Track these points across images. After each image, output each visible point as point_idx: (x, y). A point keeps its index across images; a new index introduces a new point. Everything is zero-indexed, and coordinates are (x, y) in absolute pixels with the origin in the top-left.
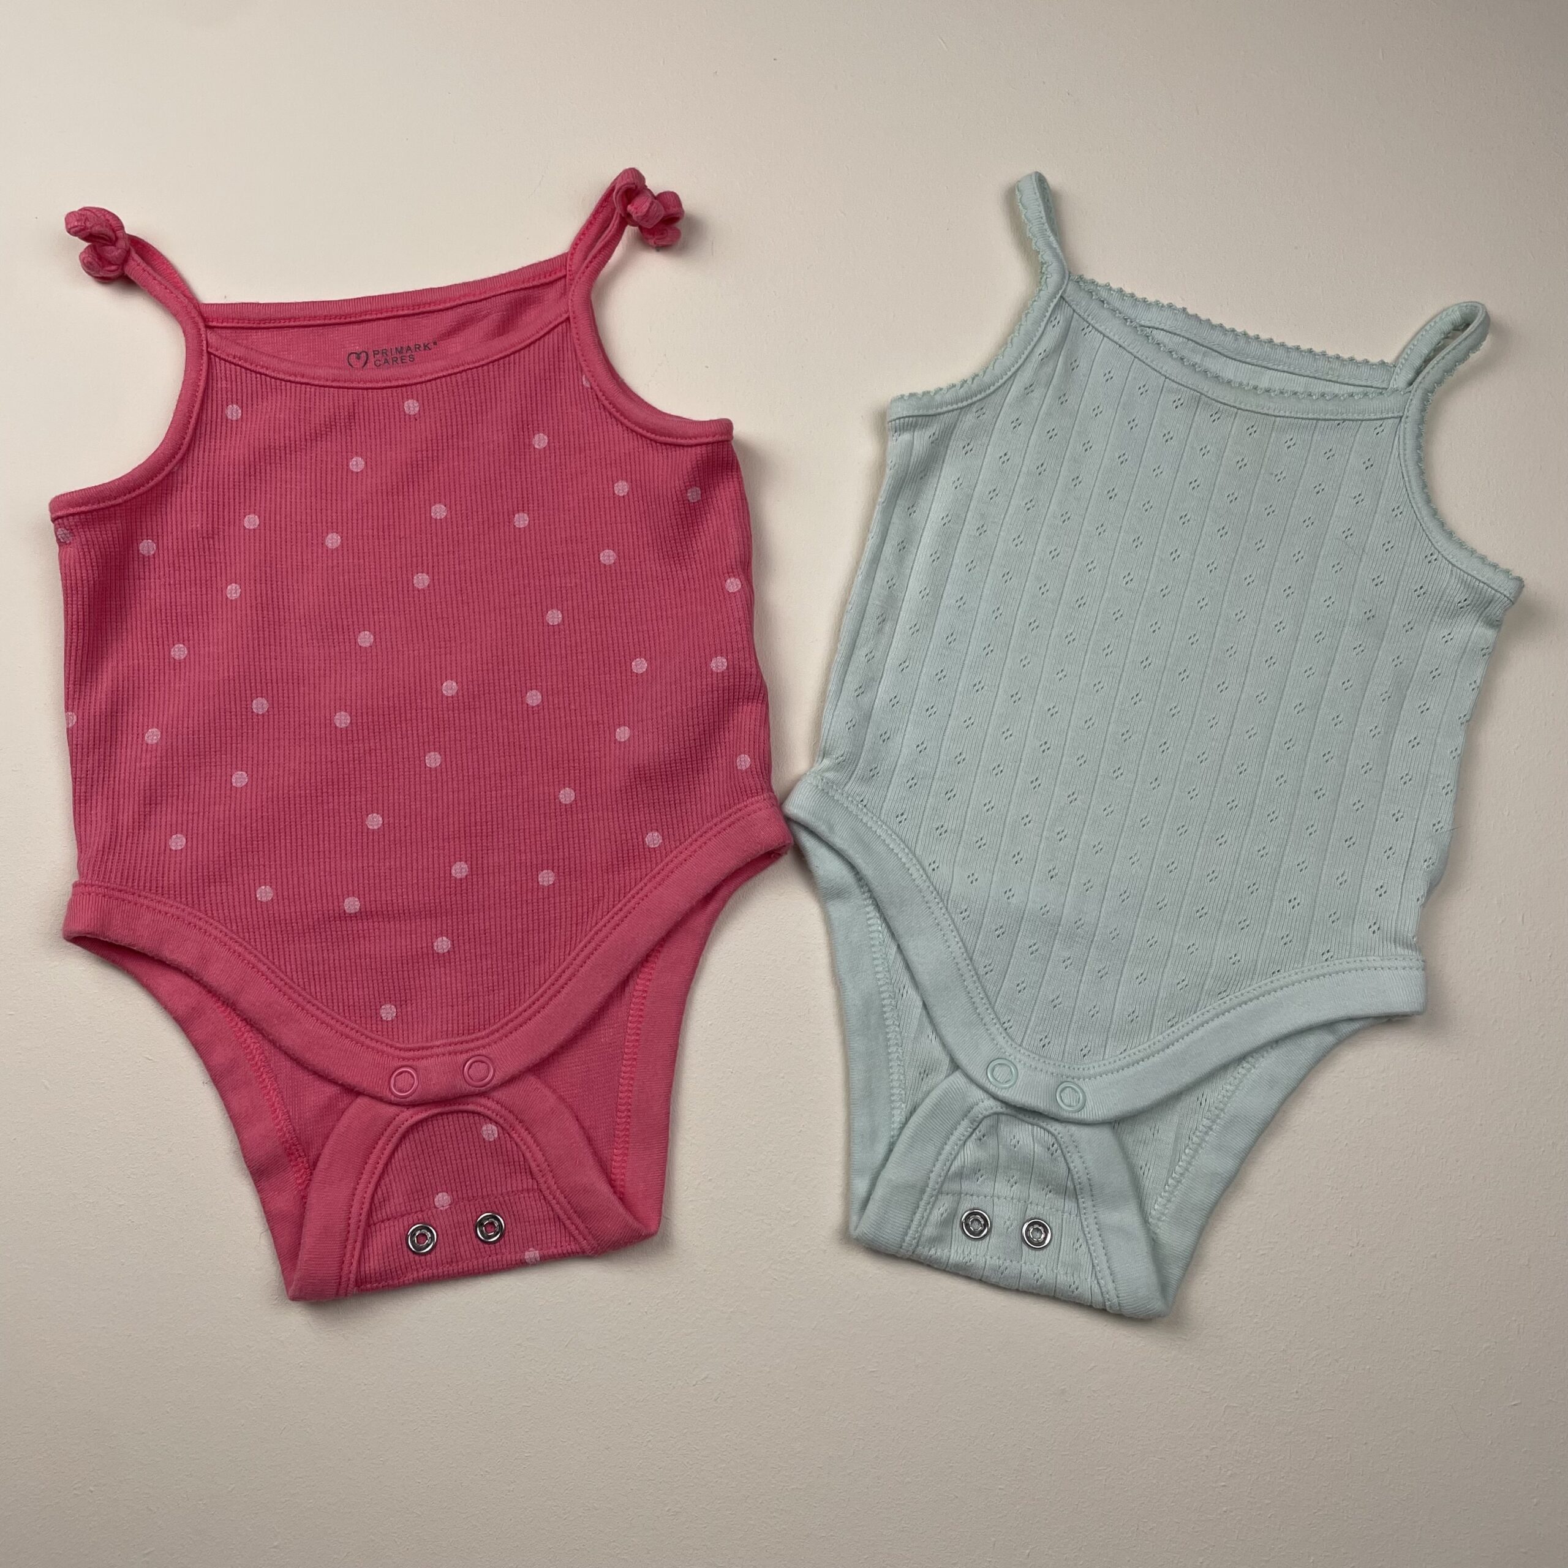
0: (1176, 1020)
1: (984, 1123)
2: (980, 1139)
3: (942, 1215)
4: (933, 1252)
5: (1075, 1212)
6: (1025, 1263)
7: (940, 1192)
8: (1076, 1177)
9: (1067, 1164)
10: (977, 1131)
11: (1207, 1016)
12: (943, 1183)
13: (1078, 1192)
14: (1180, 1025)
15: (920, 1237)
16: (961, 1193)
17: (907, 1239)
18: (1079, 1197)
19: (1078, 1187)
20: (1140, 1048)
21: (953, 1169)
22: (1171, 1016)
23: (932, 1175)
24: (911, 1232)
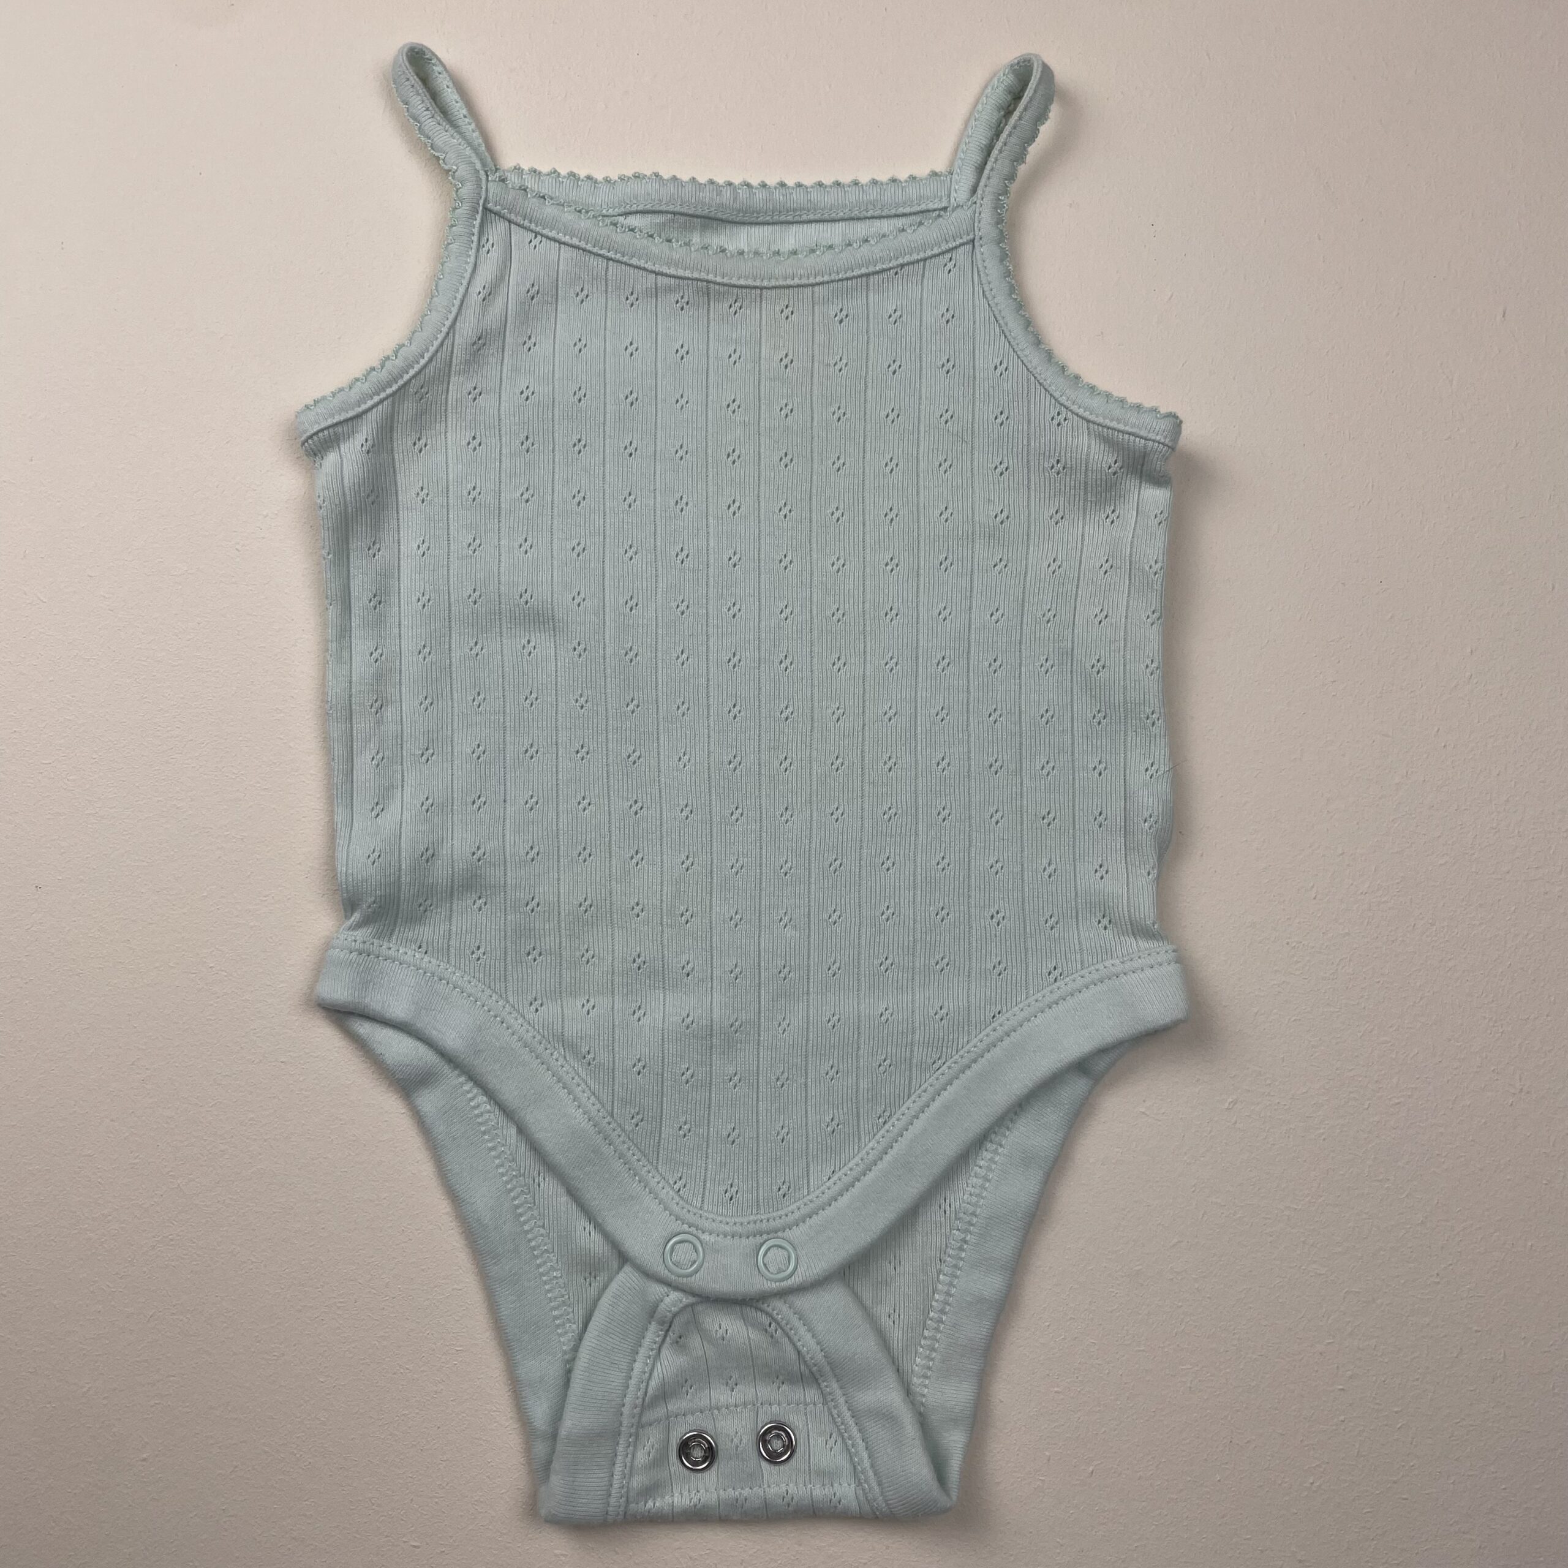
0: (887, 1114)
1: (676, 1322)
2: (677, 1342)
3: (649, 1453)
4: (650, 1504)
5: (818, 1399)
6: (769, 1486)
7: (640, 1426)
8: (808, 1357)
9: (794, 1345)
10: (670, 1333)
11: (925, 1098)
12: (641, 1415)
13: (818, 1376)
14: (894, 1119)
15: (628, 1492)
16: (668, 1417)
17: (612, 1501)
18: (820, 1381)
19: (814, 1369)
20: (850, 1165)
21: (650, 1391)
22: (880, 1110)
23: (626, 1410)
24: (614, 1491)
